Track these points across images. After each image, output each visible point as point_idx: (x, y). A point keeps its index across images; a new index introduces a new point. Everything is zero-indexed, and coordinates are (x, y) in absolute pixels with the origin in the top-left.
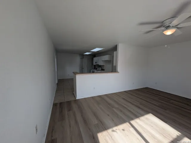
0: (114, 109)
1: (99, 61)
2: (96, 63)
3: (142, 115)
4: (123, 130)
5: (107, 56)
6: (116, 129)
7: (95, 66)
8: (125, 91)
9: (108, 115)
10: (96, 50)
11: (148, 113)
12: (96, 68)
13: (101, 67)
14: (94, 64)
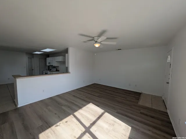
0: (63, 107)
1: (53, 61)
2: (49, 63)
3: (85, 106)
4: (66, 122)
5: (61, 57)
6: (60, 124)
7: (49, 66)
8: (77, 89)
9: (56, 114)
10: (48, 50)
11: (89, 103)
12: (50, 69)
13: (55, 68)
14: (47, 65)
